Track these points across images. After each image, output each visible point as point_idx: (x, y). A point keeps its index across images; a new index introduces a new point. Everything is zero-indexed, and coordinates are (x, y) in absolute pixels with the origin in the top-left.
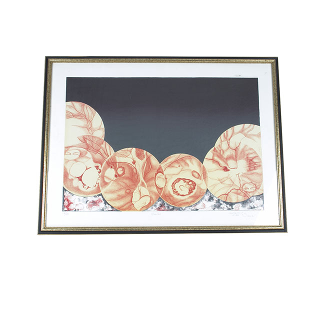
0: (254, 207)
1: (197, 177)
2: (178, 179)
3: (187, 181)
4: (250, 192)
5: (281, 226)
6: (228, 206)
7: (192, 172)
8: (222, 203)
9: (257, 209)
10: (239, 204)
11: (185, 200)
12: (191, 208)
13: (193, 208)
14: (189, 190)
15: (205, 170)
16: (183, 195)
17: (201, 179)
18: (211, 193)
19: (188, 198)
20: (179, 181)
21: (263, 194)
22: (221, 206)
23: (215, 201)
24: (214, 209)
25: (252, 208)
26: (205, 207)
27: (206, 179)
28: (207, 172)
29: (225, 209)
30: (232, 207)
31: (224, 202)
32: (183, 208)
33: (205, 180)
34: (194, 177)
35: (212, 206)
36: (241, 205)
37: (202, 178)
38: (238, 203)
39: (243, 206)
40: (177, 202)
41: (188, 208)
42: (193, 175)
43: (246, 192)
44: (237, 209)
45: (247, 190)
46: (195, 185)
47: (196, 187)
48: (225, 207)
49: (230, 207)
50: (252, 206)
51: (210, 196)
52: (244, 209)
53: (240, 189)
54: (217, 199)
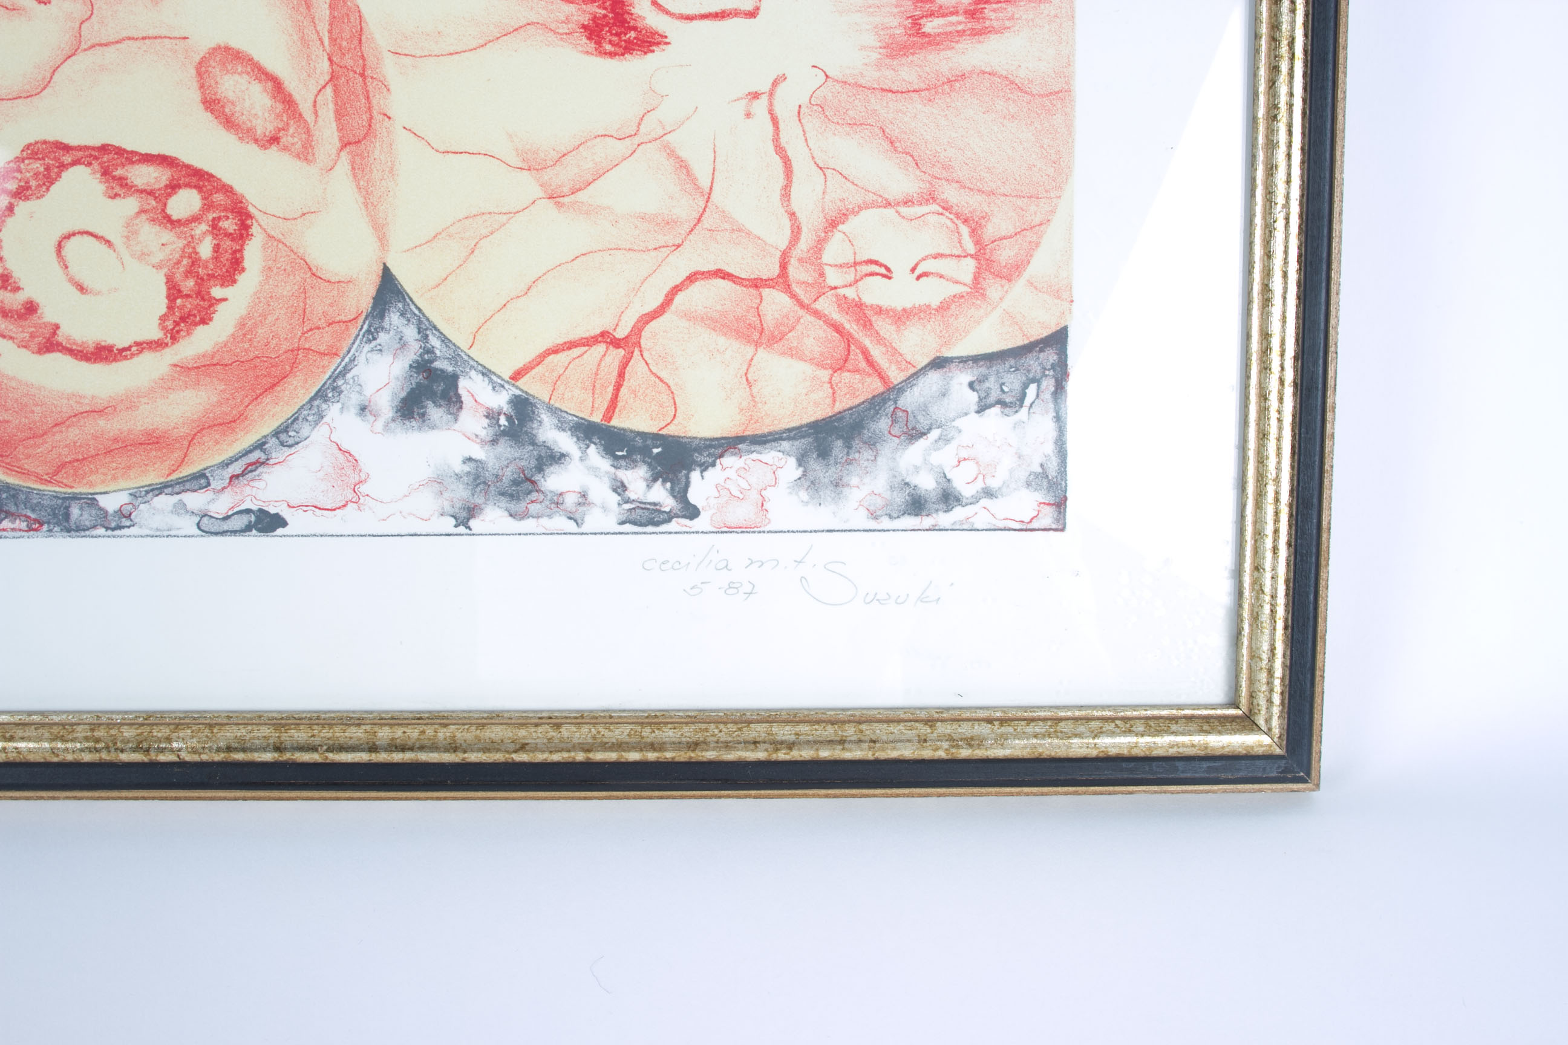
0: (948, 498)
1: (264, 125)
2: (33, 151)
3: (144, 176)
4: (902, 317)
5: (1247, 722)
6: (636, 478)
7: (202, 70)
8: (565, 442)
9: (979, 514)
10: (770, 455)
11: (128, 402)
12: (195, 500)
13: (221, 505)
14: (174, 292)
15: (359, 35)
16: (103, 354)
17: (306, 153)
18: (425, 327)
19: (165, 386)
20: (49, 179)
21: (1058, 339)
22: (554, 481)
23: (472, 422)
24: (465, 516)
25: (917, 505)
26: (355, 497)
27: (377, 151)
28: (390, 69)
29: (594, 520)
30: (681, 494)
31: (586, 431)
32: (111, 503)
33: (358, 170)
34: (229, 123)
35: (439, 482)
36: (791, 469)
37: (327, 133)
38: (761, 440)
39: (809, 483)
40: (37, 435)
41: (164, 501)
42: (212, 104)
43: (858, 309)
44: (742, 513)
45: (874, 292)
46: (243, 232)
47: (253, 253)
48: (601, 493)
49: (661, 495)
50: (927, 483)
51: (424, 367)
52: (823, 515)
53: (782, 280)
54: (500, 401)
